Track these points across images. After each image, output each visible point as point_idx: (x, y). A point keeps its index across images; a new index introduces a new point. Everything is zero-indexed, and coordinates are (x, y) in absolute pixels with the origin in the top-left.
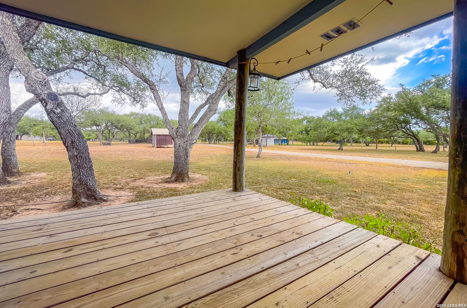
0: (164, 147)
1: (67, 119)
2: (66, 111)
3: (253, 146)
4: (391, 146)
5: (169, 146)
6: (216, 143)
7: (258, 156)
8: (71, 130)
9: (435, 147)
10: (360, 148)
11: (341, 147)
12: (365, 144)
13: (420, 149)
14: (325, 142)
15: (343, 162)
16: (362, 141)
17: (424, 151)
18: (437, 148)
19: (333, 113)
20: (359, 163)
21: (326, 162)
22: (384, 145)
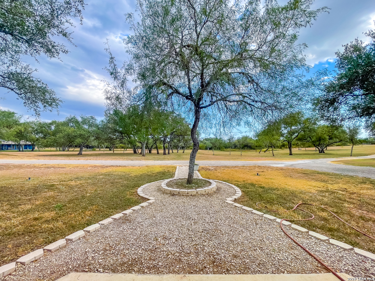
4: (126, 150)
10: (102, 152)
11: (81, 152)
12: (108, 149)
13: (135, 152)
14: (75, 148)
15: (53, 167)
16: (104, 147)
17: (137, 153)
18: (142, 150)
19: (72, 120)
20: (69, 167)
21: (33, 169)
22: (119, 149)
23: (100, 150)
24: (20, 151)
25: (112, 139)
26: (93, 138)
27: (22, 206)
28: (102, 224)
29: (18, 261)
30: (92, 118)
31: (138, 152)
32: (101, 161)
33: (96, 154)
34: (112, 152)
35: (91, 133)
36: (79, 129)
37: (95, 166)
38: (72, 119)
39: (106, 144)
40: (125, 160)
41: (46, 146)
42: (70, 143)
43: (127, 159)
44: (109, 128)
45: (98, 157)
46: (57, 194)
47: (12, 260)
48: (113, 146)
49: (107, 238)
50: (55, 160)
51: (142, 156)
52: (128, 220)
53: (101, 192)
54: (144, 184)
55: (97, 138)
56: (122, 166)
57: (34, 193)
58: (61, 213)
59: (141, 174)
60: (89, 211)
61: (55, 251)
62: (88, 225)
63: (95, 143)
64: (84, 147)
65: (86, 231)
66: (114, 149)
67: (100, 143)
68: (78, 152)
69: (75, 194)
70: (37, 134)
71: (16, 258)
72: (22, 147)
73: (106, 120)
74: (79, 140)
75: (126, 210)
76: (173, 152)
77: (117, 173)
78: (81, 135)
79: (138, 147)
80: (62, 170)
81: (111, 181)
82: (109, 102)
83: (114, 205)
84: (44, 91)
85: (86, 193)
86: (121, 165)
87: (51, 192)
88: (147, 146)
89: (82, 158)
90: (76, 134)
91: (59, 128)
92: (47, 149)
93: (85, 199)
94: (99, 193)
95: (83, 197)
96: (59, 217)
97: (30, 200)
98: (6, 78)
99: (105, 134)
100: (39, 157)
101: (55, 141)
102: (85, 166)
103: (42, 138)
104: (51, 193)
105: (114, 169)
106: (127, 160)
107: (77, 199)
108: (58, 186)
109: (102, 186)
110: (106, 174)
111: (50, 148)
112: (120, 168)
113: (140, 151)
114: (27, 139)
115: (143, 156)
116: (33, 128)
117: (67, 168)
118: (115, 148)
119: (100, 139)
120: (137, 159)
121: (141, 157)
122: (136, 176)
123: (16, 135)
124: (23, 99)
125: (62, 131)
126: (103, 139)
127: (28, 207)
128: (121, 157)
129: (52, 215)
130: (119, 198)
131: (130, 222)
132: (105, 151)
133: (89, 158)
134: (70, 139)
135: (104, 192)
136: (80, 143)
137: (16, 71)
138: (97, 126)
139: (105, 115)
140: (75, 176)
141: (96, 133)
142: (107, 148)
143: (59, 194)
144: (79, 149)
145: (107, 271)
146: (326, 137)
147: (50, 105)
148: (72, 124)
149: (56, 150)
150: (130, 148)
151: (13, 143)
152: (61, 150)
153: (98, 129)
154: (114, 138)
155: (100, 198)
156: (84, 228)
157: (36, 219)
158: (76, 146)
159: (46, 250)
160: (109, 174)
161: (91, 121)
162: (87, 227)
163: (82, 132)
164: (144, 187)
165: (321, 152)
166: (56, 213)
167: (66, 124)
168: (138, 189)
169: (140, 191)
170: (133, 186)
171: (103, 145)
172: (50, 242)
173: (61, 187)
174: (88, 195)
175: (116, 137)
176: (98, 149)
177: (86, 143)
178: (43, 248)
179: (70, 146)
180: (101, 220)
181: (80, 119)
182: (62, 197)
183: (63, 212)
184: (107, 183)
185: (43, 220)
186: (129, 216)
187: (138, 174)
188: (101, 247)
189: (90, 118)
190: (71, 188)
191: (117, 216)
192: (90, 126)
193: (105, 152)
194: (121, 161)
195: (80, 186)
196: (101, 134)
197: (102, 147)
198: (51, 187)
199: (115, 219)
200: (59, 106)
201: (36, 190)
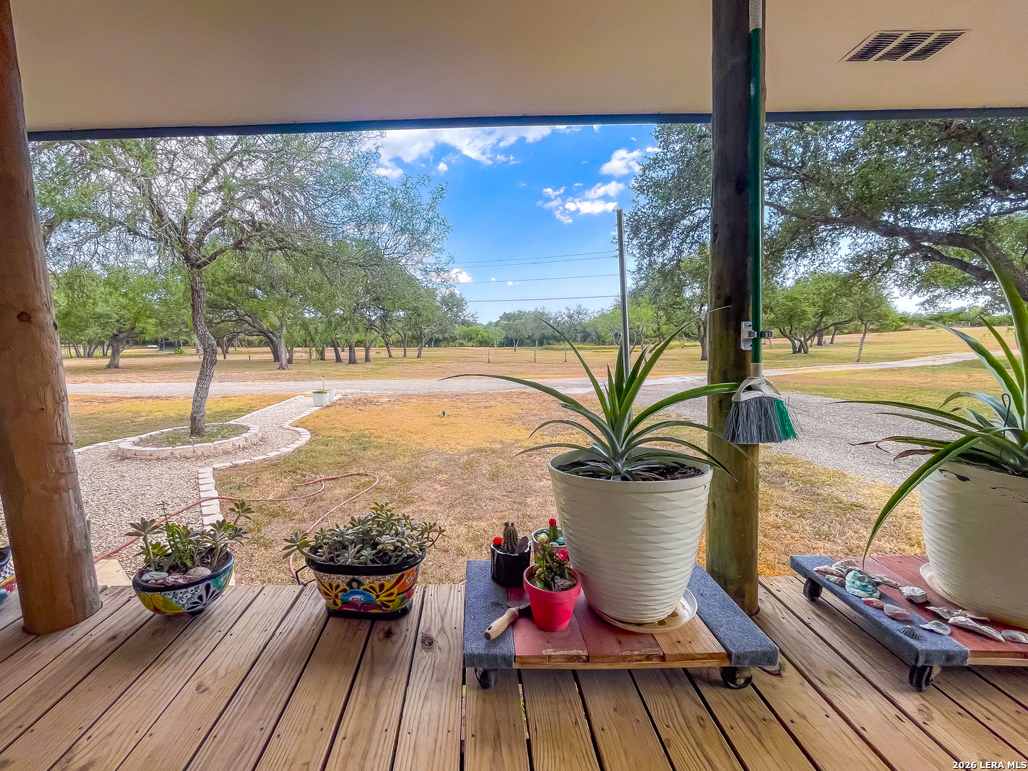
11: (114, 359)
68: (108, 361)
76: (390, 356)
115: (282, 367)
146: (807, 309)
165: (799, 351)
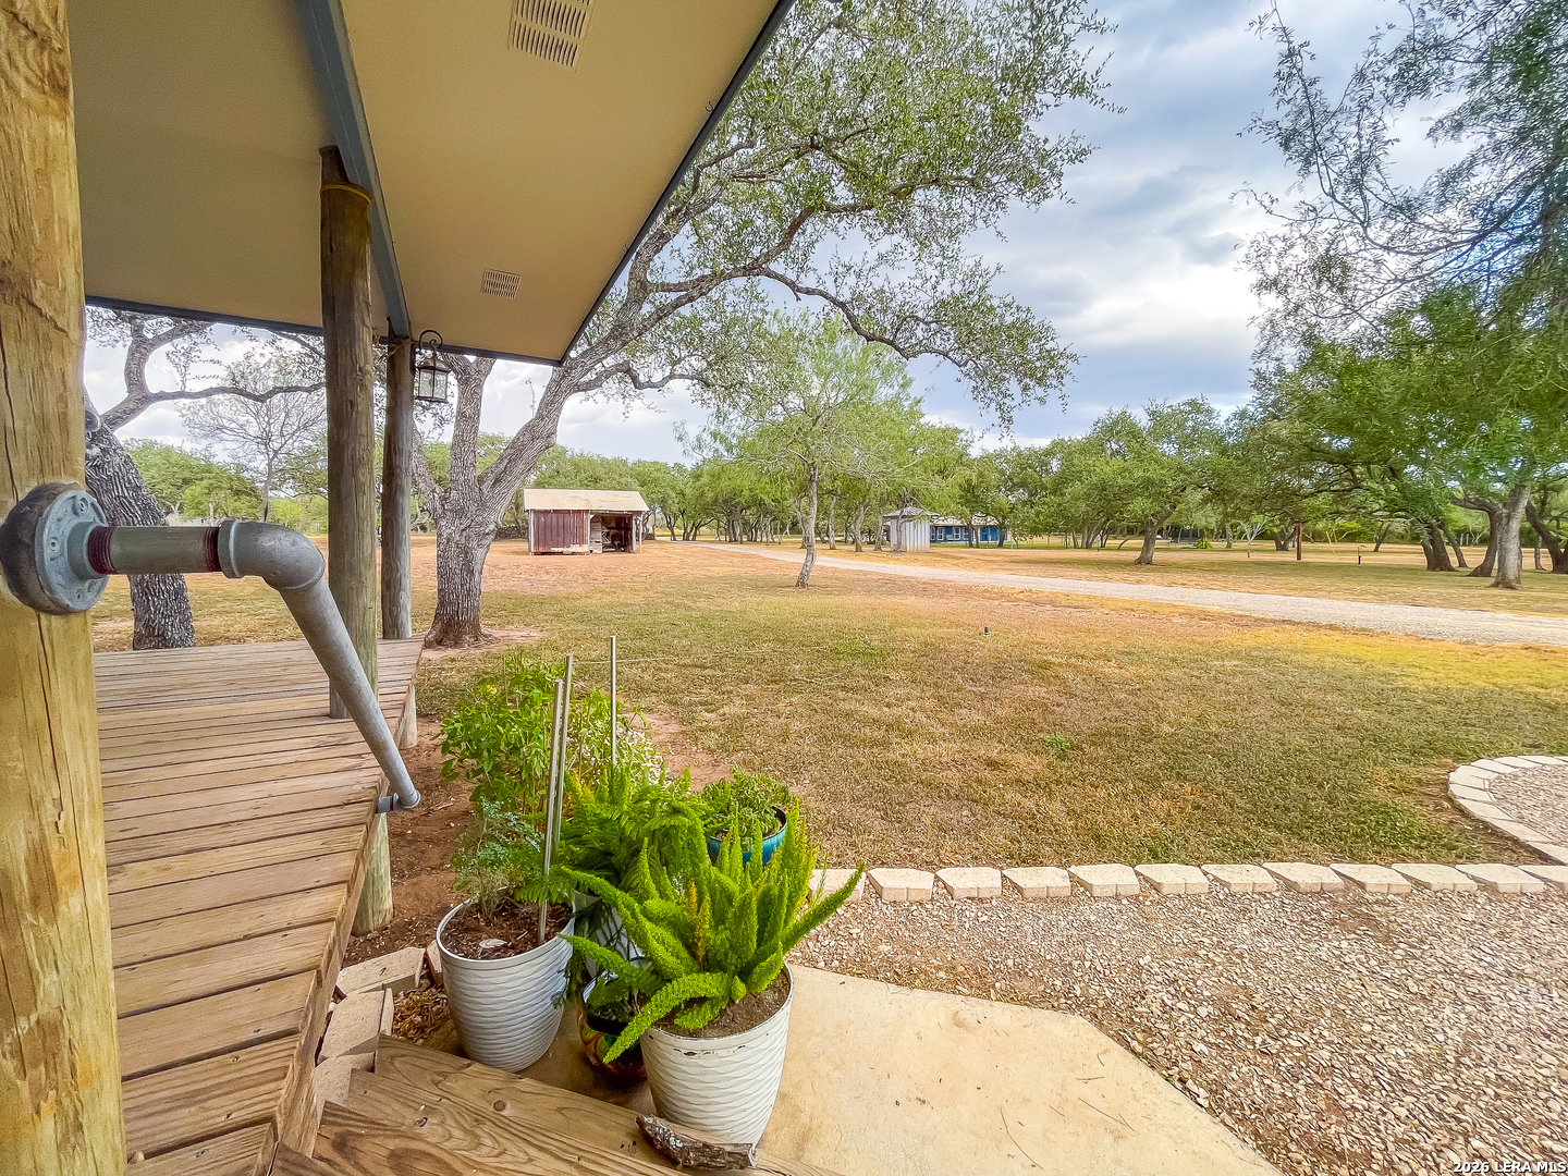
0: (561, 553)
1: (117, 470)
2: (115, 452)
3: (853, 548)
4: (1376, 550)
5: (575, 548)
6: (755, 541)
7: (801, 583)
8: (125, 497)
9: (1483, 551)
10: (1242, 557)
11: (1148, 550)
12: (1272, 545)
13: (1437, 562)
14: (1128, 537)
15: (1052, 603)
16: (1248, 532)
17: (1451, 569)
18: (1490, 555)
19: (1118, 428)
20: (1102, 606)
21: (997, 603)
22: (1330, 546)
23: (1229, 546)
24: (971, 546)
25: (1292, 495)
26: (1198, 496)
27: (964, 711)
28: (1216, 879)
29: (940, 873)
30: (1195, 406)
31: (1462, 564)
32: (1231, 594)
33: (1212, 564)
34: (1290, 557)
35: (1188, 474)
36: (1142, 461)
37: (1205, 616)
38: (1116, 423)
39: (1259, 520)
40: (1367, 601)
41: (1035, 531)
42: (1108, 520)
43: (1380, 598)
44: (1276, 441)
45: (1220, 577)
46: (1057, 698)
47: (929, 865)
48: (1297, 530)
49: (1240, 956)
50: (1061, 580)
51: (1496, 585)
52: (1369, 920)
53: (1223, 729)
54: (1507, 754)
55: (1219, 495)
56: (1344, 630)
57: (993, 678)
58: (1063, 769)
59: (1482, 691)
60: (1165, 797)
61: (1035, 900)
62: (1155, 857)
63: (1208, 518)
64: (1160, 532)
65: (1147, 880)
66: (1304, 545)
67: (1233, 515)
68: (1138, 554)
69: (1116, 713)
70: (1011, 490)
71: (936, 862)
72: (976, 533)
73: (1261, 405)
74: (1140, 505)
75: (1364, 861)
77: (1314, 657)
78: (1148, 483)
79: (1458, 533)
80: (1078, 614)
81: (1280, 691)
82: (1273, 301)
83: (1287, 809)
84: (1022, 333)
85: (1160, 719)
86: (1339, 622)
87: (1041, 686)
88: (1535, 525)
89: (1151, 576)
90: (1131, 482)
91: (1073, 465)
92: (1037, 540)
93: (1150, 740)
94: (1216, 736)
95: (1146, 734)
96: (1058, 782)
97: (982, 697)
98: (932, 322)
99: (1254, 471)
100: (1014, 566)
101: (1062, 513)
102: (1159, 610)
103: (1024, 503)
104: (1038, 691)
105: (1299, 638)
106: (1382, 601)
107: (1121, 735)
108: (1061, 672)
109: (1228, 707)
110: (1254, 654)
111: (1046, 538)
112: (1337, 635)
113: (1475, 556)
114: (987, 508)
115: (1503, 582)
116: (1002, 473)
117: (1094, 611)
118: (1306, 539)
119: (1232, 500)
120: (1448, 603)
121: (1482, 589)
122: (1443, 697)
123: (961, 497)
124: (971, 378)
125: (1081, 472)
126: (1245, 496)
127: (978, 718)
128: (1345, 586)
129: (1035, 766)
130: (1321, 786)
131: (1387, 940)
132: (1253, 551)
133: (1178, 577)
134: (1110, 501)
135: (1240, 736)
136: (1146, 516)
137: (953, 292)
138: (1217, 440)
139: (1254, 386)
140: (1121, 645)
141: (1214, 471)
142: (1262, 536)
143: (1063, 700)
144: (1139, 542)
145: (1229, 1121)
147: (1040, 381)
148: (1117, 443)
149: (1064, 544)
150: (1401, 538)
151: (958, 523)
152: (1080, 545)
153: (1223, 452)
154: (1301, 487)
155: (1218, 755)
156: (1140, 862)
157: (992, 764)
158: (1131, 531)
159: (1012, 882)
160: (1271, 659)
161: (1190, 423)
162: (1149, 862)
163: (1154, 472)
164: (1508, 770)
166: (1049, 765)
167: (1094, 446)
168: (1454, 769)
169: (1470, 783)
170: (1420, 742)
171: (1245, 527)
172: (1024, 861)
173: (1071, 676)
174: (1166, 728)
175: (1315, 485)
176: (1223, 544)
177: (1170, 514)
178: (1001, 869)
179: (1110, 531)
180: (1213, 860)
181: (1142, 420)
182: (1071, 712)
183: (1069, 768)
184: (1256, 696)
185: (1011, 774)
186: (1377, 902)
187: (1454, 685)
188: (1207, 984)
189: (1188, 409)
190: (1103, 684)
191: (1304, 874)
192: (1187, 443)
193: (1255, 557)
194: (1342, 604)
195: (1138, 686)
196: (1237, 474)
197: (1241, 536)
198: (1040, 670)
199: (1290, 886)
200: (1067, 378)
201: (999, 671)
